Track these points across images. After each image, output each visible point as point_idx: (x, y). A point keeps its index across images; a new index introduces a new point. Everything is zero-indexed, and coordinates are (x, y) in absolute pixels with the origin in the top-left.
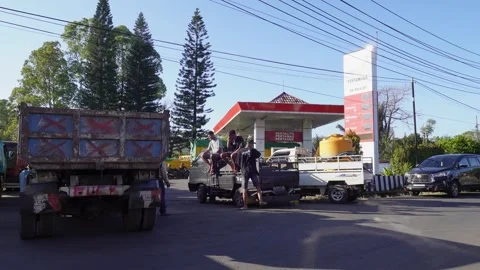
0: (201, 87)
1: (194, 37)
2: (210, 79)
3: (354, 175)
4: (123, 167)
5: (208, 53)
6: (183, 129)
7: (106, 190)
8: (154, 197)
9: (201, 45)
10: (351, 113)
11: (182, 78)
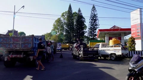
0: (95, 26)
1: (93, 12)
2: (97, 23)
3: (119, 52)
4: (21, 50)
5: (97, 16)
6: (91, 37)
7: (18, 56)
8: (33, 58)
9: (95, 14)
10: (133, 30)
11: (90, 24)
